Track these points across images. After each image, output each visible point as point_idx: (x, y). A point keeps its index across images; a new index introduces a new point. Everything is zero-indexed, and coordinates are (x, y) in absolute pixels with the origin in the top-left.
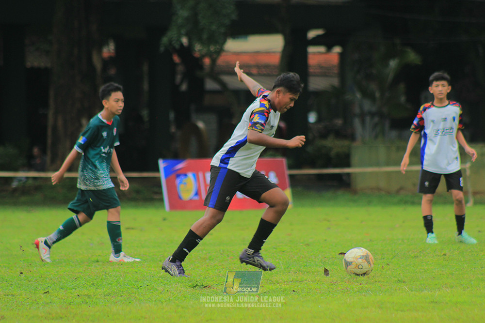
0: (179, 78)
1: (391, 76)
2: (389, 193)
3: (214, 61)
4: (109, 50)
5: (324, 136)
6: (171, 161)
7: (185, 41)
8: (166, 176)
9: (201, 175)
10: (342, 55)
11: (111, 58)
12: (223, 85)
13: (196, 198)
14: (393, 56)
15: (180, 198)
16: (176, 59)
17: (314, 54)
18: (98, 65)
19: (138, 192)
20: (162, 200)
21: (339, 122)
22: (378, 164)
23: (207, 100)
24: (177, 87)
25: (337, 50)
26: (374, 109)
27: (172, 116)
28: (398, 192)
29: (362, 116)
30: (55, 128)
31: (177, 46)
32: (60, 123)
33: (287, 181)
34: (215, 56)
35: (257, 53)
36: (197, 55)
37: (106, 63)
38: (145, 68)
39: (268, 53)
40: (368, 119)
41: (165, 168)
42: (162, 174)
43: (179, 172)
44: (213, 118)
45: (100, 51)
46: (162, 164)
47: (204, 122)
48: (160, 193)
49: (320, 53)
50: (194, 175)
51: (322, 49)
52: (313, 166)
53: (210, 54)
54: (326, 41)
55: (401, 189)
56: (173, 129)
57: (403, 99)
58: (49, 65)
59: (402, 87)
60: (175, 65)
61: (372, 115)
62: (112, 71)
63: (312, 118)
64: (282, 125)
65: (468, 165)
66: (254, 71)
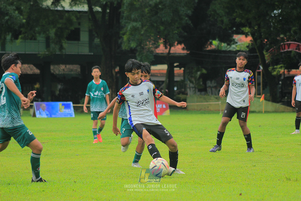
1: (198, 77)
2: (197, 110)
4: (117, 69)
5: (179, 94)
10: (184, 70)
11: (118, 71)
14: (199, 71)
17: (176, 70)
18: (114, 74)
21: (183, 90)
22: (194, 102)
26: (193, 86)
28: (200, 110)
33: (168, 107)
35: (160, 70)
37: (117, 73)
39: (163, 70)
40: (191, 89)
45: (115, 70)
49: (178, 70)
54: (180, 67)
57: (201, 83)
59: (201, 80)
61: (193, 88)
62: (118, 75)
63: (175, 89)
64: (167, 90)
65: (220, 102)
66: (159, 75)
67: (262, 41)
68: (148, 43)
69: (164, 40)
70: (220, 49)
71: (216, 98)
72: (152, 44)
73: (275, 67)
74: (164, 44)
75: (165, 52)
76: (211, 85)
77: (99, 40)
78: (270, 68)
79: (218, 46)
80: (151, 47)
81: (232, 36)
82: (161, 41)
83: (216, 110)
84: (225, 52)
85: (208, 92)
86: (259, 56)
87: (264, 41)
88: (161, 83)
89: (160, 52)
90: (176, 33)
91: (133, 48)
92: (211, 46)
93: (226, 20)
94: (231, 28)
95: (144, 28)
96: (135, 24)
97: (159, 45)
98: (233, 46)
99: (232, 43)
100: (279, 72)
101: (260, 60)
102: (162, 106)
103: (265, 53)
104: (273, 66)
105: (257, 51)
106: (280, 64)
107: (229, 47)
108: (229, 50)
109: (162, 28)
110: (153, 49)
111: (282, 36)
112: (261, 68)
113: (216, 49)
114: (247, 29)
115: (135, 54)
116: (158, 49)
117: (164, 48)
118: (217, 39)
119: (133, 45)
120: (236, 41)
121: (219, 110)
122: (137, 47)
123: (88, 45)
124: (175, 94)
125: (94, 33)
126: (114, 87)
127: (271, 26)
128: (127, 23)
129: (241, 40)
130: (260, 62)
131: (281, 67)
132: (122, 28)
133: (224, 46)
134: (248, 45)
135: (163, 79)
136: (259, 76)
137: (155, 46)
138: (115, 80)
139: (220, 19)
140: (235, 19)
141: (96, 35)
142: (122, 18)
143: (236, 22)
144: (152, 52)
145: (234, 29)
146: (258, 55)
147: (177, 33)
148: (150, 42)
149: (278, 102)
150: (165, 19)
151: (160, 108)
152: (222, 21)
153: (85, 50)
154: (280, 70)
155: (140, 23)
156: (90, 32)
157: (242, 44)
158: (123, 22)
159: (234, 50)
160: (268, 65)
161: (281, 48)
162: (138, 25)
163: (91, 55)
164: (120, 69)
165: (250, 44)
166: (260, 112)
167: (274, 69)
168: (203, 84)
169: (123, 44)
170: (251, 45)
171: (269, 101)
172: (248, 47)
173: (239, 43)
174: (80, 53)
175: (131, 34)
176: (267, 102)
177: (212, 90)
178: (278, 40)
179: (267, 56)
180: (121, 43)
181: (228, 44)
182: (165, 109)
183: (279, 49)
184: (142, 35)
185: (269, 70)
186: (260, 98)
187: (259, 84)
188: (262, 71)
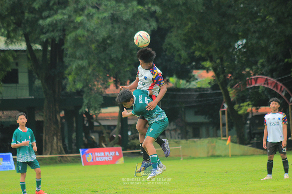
0: (85, 122)
3: (97, 116)
4: (62, 114)
5: (133, 139)
6: (84, 150)
7: (87, 110)
8: (82, 154)
9: (94, 154)
11: (63, 116)
12: (100, 124)
13: (92, 161)
15: (87, 161)
16: (84, 116)
18: (59, 119)
19: (73, 160)
20: (81, 162)
23: (95, 129)
24: (85, 125)
27: (84, 134)
30: (45, 140)
31: (84, 112)
32: (47, 138)
33: (122, 154)
34: (97, 115)
35: (111, 113)
36: (91, 114)
37: (62, 118)
38: (74, 119)
39: (114, 113)
41: (82, 152)
42: (81, 154)
43: (86, 153)
44: (97, 135)
45: (59, 114)
46: (81, 151)
47: (94, 136)
48: (80, 160)
50: (92, 154)
52: (130, 149)
53: (95, 114)
56: (84, 139)
58: (43, 120)
60: (84, 118)
62: (64, 121)
63: (129, 133)
64: (120, 136)
65: (180, 147)
66: (110, 119)
67: (225, 77)
68: (96, 83)
69: (115, 80)
70: (178, 87)
71: (176, 142)
72: (101, 84)
73: (242, 104)
74: (114, 84)
75: (116, 93)
76: (170, 128)
77: (40, 82)
79: (176, 84)
80: (100, 88)
81: (192, 72)
82: (111, 80)
83: (176, 156)
84: (184, 90)
85: (167, 135)
86: (223, 93)
87: (228, 76)
88: (112, 128)
89: (111, 93)
90: (127, 71)
91: (79, 90)
92: (168, 84)
93: (184, 54)
94: (190, 63)
95: (92, 67)
96: (80, 62)
97: (109, 85)
98: (193, 83)
99: (192, 79)
100: (247, 110)
101: (224, 97)
102: (115, 154)
103: (229, 89)
104: (239, 103)
105: (220, 88)
106: (247, 101)
107: (188, 84)
108: (188, 87)
109: (111, 66)
110: (103, 90)
111: (248, 70)
112: (226, 106)
113: (174, 87)
114: (208, 64)
115: (82, 96)
116: (108, 89)
117: (115, 88)
118: (175, 76)
119: (79, 86)
120: (196, 77)
121: (180, 156)
122: (83, 88)
123: (27, 88)
124: (129, 139)
125: (34, 74)
126: (59, 134)
127: (235, 60)
128: (71, 61)
129: (201, 76)
130: (224, 100)
131: (248, 105)
132: (67, 67)
133: (183, 83)
134: (209, 81)
135: (115, 123)
136: (224, 116)
137: (105, 86)
138: (60, 126)
139: (178, 53)
140: (193, 53)
141: (37, 76)
142: (66, 56)
143: (195, 56)
144: (101, 93)
145: (194, 64)
146: (221, 92)
147: (129, 71)
148: (98, 81)
149: (246, 144)
150: (115, 56)
151: (113, 156)
152: (180, 56)
153: (25, 94)
154: (247, 108)
155: (87, 61)
156: (30, 73)
157: (203, 81)
158: (66, 60)
159: (195, 87)
160: (234, 103)
161: (247, 83)
162: (85, 63)
163: (32, 99)
164: (65, 114)
165: (212, 80)
166: (226, 156)
167: (240, 107)
169: (68, 86)
170: (214, 82)
171: (236, 143)
172: (210, 83)
173: (199, 80)
174: (19, 98)
175: (77, 74)
176: (234, 144)
177: (171, 133)
178: (244, 74)
179: (232, 93)
180: (66, 84)
181: (187, 81)
182: (119, 157)
183: (245, 84)
184: (89, 74)
185: (235, 108)
186: (226, 140)
187: (224, 125)
188: (227, 110)
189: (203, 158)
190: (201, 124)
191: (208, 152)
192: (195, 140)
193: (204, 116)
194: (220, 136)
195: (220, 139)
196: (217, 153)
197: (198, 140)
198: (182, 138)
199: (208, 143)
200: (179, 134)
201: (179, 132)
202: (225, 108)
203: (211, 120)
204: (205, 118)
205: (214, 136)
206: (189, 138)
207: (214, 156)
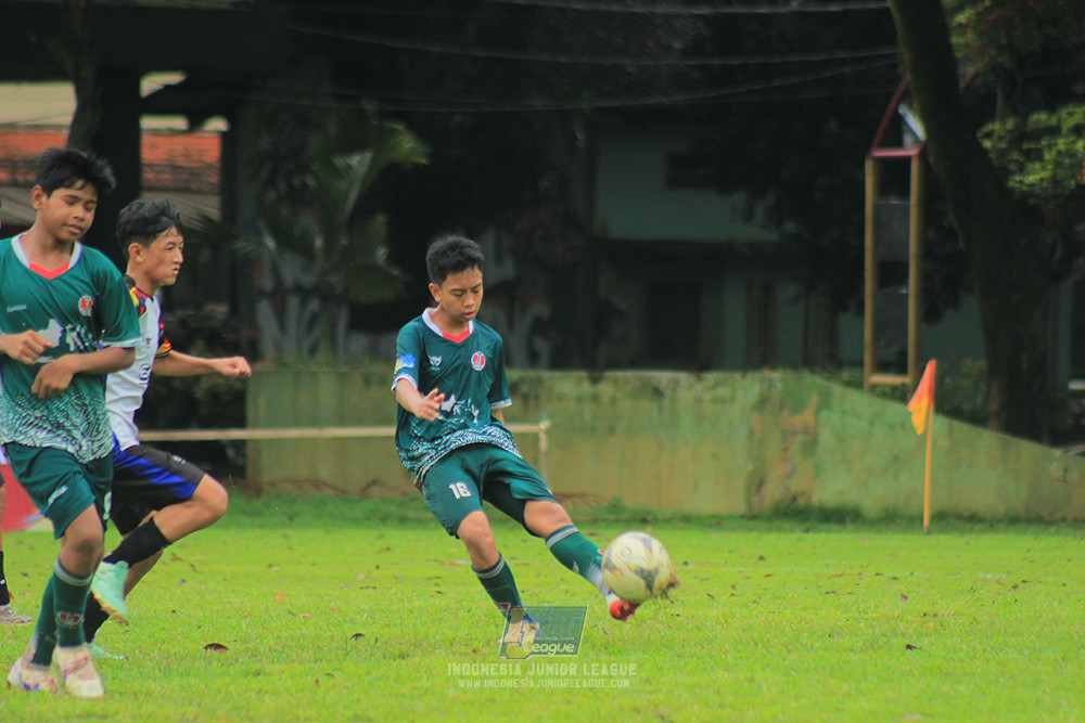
1: (353, 195)
2: (342, 493)
10: (227, 139)
14: (358, 146)
17: (156, 132)
21: (220, 310)
22: (316, 421)
25: (217, 124)
26: (308, 280)
28: (365, 492)
29: (278, 296)
35: (9, 127)
39: (37, 129)
40: (293, 302)
49: (174, 132)
51: (180, 123)
54: (190, 104)
55: (375, 482)
57: (381, 253)
59: (380, 222)
61: (305, 294)
65: (544, 425)
73: (1041, 118)
78: (995, 134)
86: (899, 22)
104: (1022, 109)
112: (916, 125)
130: (907, 78)
136: (895, 202)
160: (980, 105)
166: (892, 519)
168: (393, 258)
171: (977, 419)
176: (961, 428)
185: (987, 144)
186: (902, 395)
187: (892, 273)
188: (923, 155)
189: (716, 522)
190: (716, 259)
191: (758, 482)
192: (663, 377)
193: (739, 199)
194: (860, 364)
195: (857, 384)
196: (829, 491)
197: (684, 377)
198: (559, 362)
199: (762, 403)
200: (539, 327)
201: (540, 309)
202: (908, 139)
203: (790, 226)
204: (748, 217)
205: (806, 361)
206: (616, 365)
207: (798, 514)
